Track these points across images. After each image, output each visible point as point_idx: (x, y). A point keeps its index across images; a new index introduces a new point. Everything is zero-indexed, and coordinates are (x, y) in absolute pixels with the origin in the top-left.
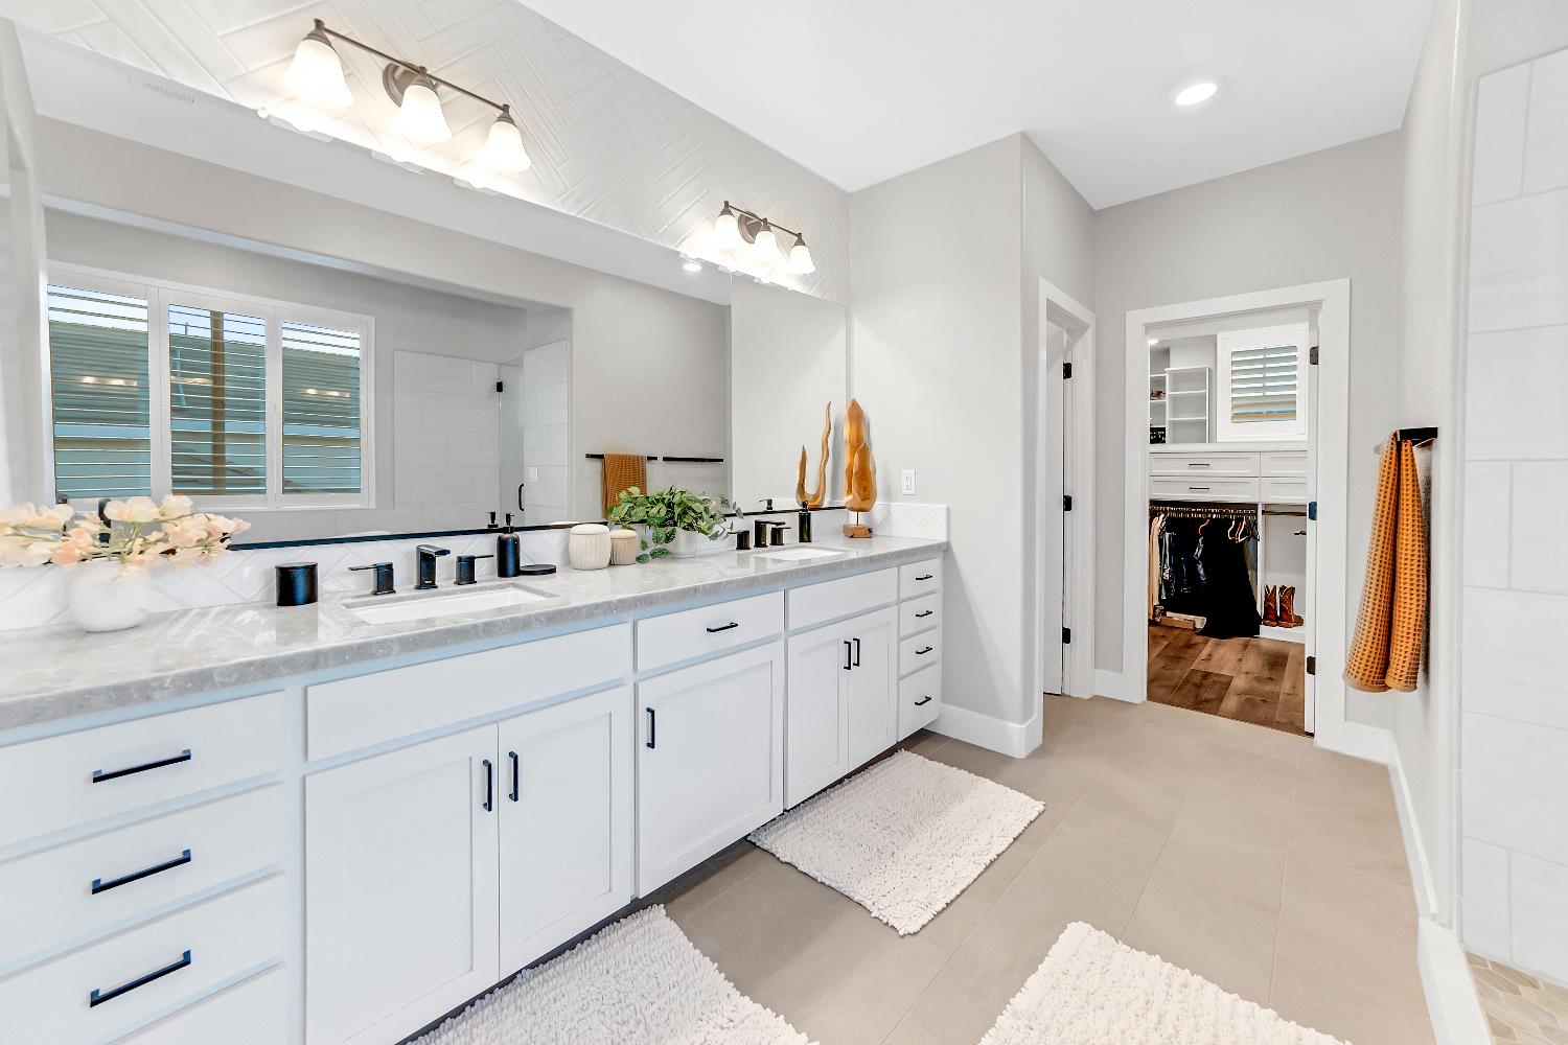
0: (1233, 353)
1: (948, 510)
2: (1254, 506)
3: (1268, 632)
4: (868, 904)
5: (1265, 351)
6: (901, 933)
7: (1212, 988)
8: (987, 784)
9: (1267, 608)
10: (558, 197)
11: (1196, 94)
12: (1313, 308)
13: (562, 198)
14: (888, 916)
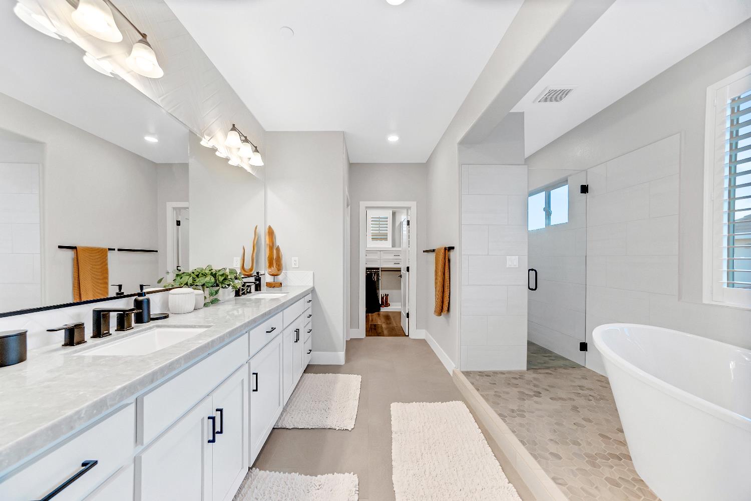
0: (372, 218)
1: (314, 273)
2: (378, 269)
3: (383, 309)
4: (333, 427)
5: (379, 218)
6: (350, 430)
7: (428, 404)
8: (340, 376)
9: (382, 301)
10: (159, 97)
11: (393, 139)
12: (408, 209)
13: (162, 98)
14: (343, 427)
